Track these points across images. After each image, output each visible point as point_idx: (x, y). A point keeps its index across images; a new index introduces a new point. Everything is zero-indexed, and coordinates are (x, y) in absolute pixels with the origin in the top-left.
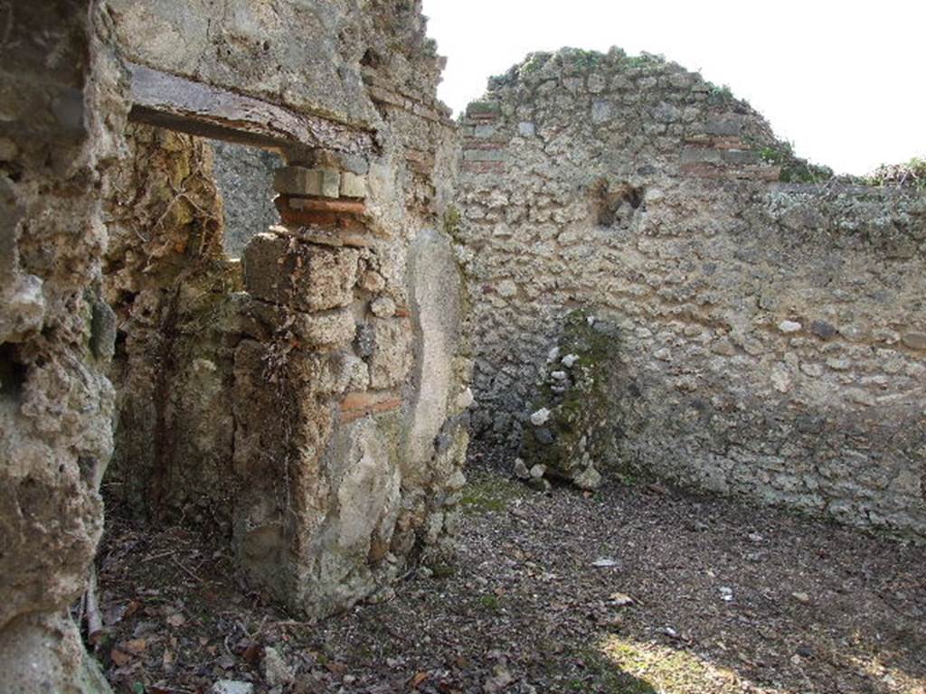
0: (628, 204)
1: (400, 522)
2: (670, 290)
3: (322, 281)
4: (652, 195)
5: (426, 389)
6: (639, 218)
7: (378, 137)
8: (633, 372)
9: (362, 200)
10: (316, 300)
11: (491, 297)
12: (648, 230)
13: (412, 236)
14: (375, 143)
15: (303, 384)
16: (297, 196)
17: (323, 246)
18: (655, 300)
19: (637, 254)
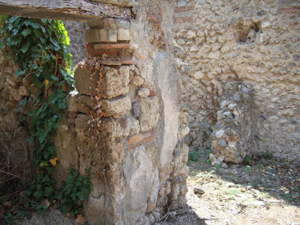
0: (254, 30)
1: (160, 193)
2: (277, 69)
3: (113, 83)
4: (265, 25)
5: (167, 129)
6: (259, 37)
7: (133, 9)
8: (262, 109)
9: (129, 42)
10: (111, 93)
11: (192, 80)
12: (264, 42)
13: (154, 57)
14: (132, 12)
15: (108, 134)
16: (97, 43)
17: (111, 66)
18: (270, 75)
19: (260, 54)
